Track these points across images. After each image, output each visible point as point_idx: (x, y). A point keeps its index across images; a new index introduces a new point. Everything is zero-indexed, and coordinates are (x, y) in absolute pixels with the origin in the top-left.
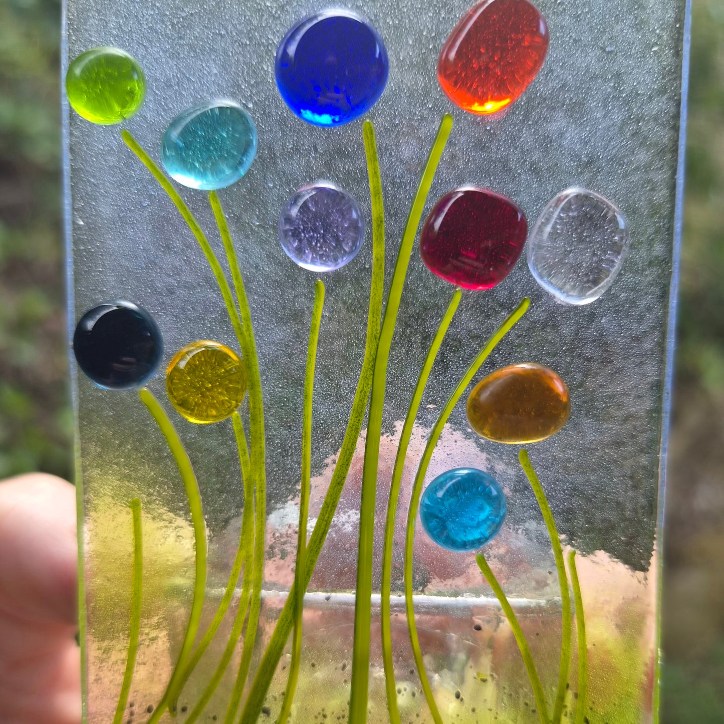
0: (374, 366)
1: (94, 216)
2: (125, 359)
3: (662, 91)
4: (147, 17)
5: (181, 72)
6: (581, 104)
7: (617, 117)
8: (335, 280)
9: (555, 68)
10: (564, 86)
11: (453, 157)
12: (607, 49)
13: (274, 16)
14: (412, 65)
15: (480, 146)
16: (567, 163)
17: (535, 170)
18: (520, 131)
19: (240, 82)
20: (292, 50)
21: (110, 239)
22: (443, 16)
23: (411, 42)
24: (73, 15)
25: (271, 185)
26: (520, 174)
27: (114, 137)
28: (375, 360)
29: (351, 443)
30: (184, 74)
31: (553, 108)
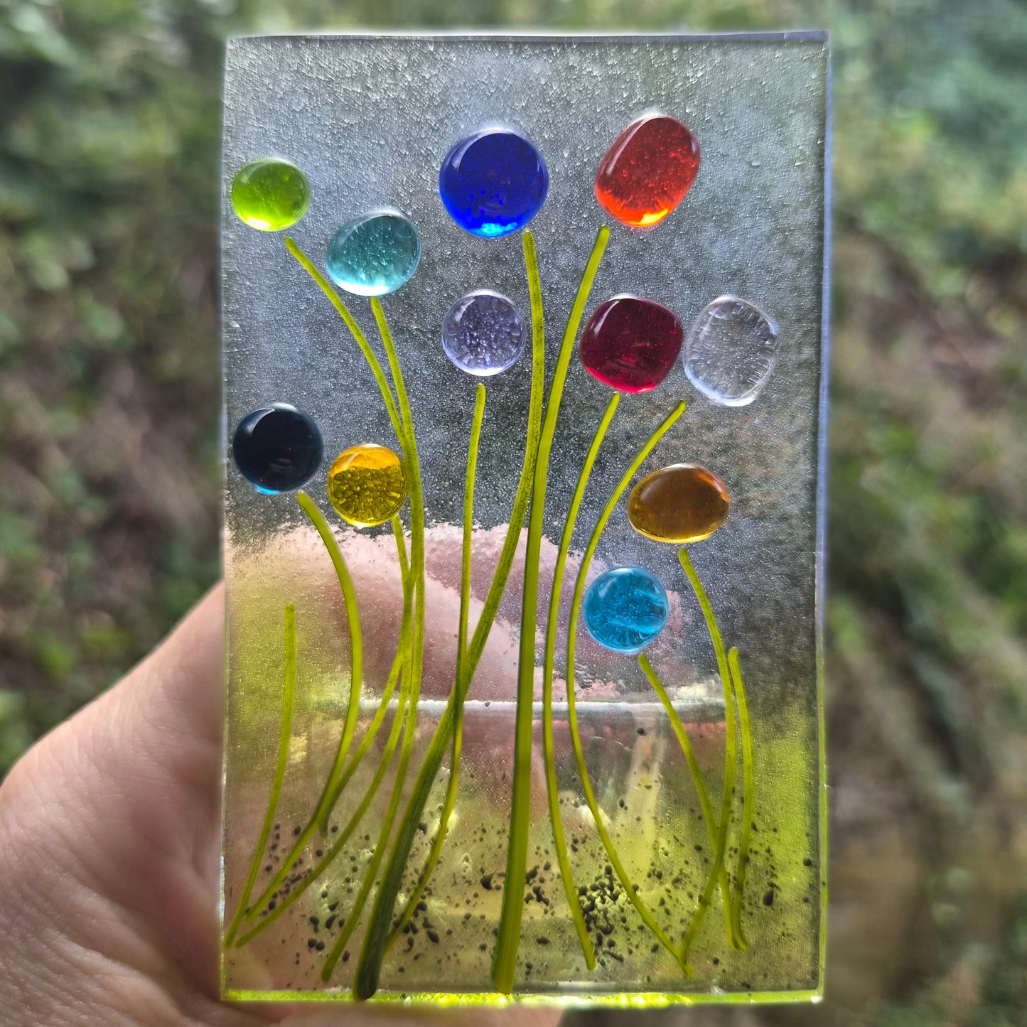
0: (535, 467)
1: (250, 318)
2: (281, 460)
3: (807, 202)
4: (307, 126)
5: (341, 180)
6: (729, 215)
7: (766, 228)
8: (494, 382)
9: (704, 181)
10: (713, 198)
11: (608, 265)
12: (753, 164)
13: (433, 129)
14: (567, 177)
15: (633, 254)
16: (717, 272)
17: (687, 277)
18: (672, 240)
19: (400, 190)
20: (457, 163)
21: (267, 342)
22: (597, 131)
23: (566, 155)
24: (233, 124)
25: (429, 290)
26: (672, 281)
27: (272, 241)
28: (536, 461)
29: (511, 545)
30: (343, 182)
31: (704, 219)
